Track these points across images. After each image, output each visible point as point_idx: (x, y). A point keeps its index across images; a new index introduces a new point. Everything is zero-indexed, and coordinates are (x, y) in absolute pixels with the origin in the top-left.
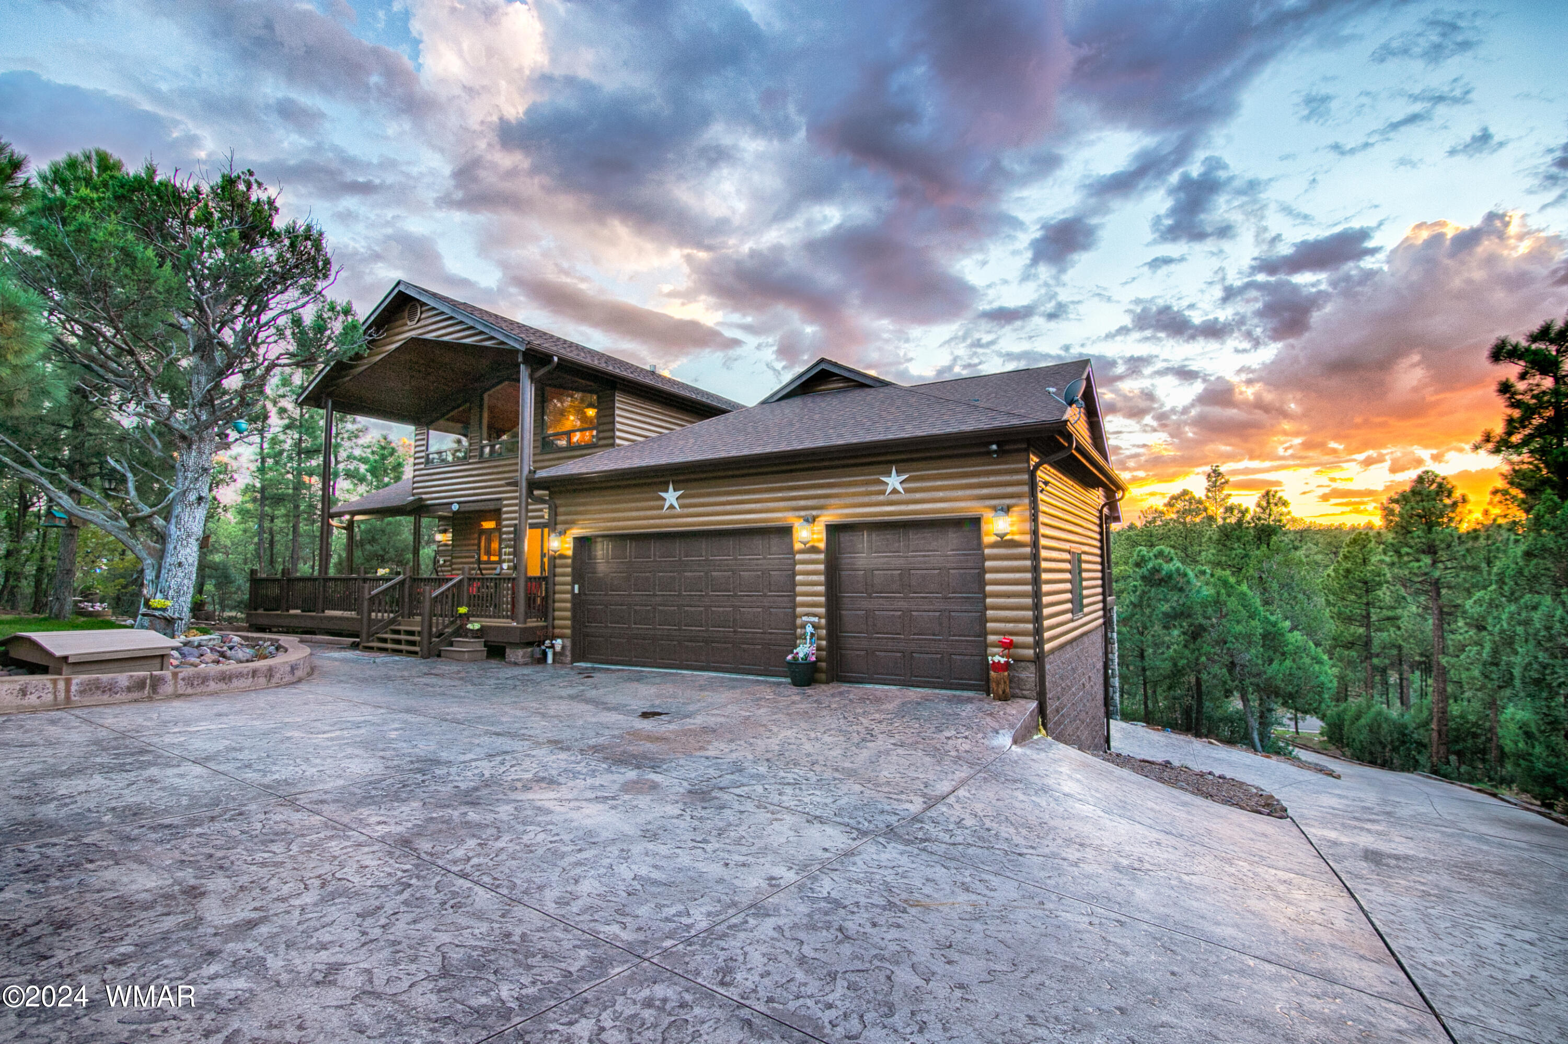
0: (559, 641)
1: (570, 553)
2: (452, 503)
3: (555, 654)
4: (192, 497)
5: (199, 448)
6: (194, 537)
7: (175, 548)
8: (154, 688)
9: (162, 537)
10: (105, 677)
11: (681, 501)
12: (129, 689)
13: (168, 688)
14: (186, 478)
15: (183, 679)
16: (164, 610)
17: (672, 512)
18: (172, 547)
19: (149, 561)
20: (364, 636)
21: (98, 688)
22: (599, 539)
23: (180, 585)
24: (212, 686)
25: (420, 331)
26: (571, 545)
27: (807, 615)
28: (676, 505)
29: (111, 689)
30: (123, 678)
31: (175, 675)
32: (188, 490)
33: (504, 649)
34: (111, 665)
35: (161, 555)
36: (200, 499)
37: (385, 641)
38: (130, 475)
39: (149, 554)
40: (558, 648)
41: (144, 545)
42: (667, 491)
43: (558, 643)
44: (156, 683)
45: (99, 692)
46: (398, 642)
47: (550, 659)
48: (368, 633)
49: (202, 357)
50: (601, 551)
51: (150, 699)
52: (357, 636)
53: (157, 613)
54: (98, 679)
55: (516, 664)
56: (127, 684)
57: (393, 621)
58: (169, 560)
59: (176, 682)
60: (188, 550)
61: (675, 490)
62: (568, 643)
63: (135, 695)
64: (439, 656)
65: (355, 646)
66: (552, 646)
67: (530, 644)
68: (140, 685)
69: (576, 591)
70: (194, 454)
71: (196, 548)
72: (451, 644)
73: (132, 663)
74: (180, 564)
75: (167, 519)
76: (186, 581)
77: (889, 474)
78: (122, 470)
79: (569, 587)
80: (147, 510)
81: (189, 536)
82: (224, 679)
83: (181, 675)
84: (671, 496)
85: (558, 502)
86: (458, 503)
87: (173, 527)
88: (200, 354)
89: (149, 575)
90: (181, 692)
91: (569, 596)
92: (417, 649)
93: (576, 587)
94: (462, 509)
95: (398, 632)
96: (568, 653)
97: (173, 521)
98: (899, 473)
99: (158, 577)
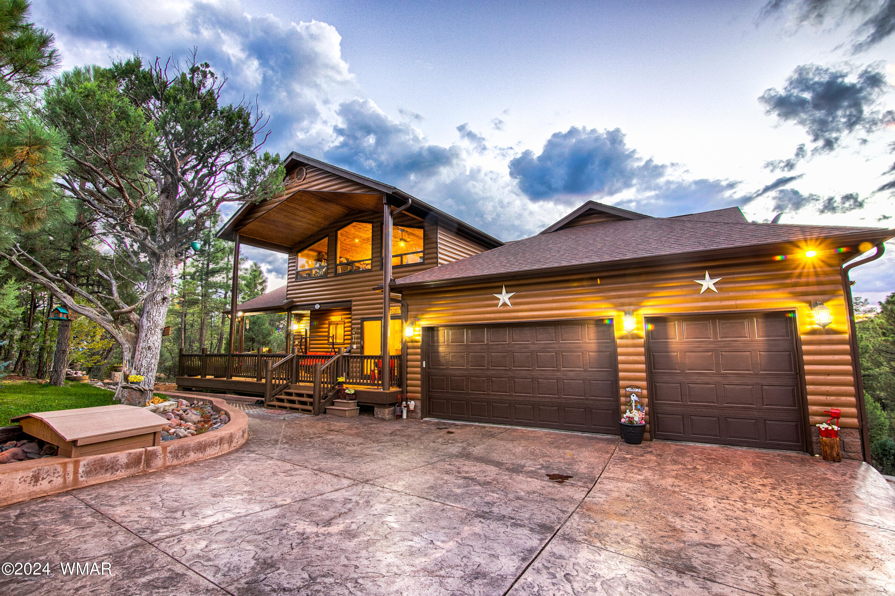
0: (413, 402)
1: (419, 338)
2: (315, 304)
3: (408, 411)
4: (159, 298)
5: (164, 262)
6: (159, 327)
7: (146, 335)
8: (148, 464)
9: (138, 328)
10: (108, 456)
11: (512, 301)
12: (128, 466)
13: (159, 462)
14: (155, 284)
15: (170, 453)
16: (138, 383)
17: (506, 308)
18: (144, 335)
19: (127, 346)
20: (268, 397)
21: (101, 467)
22: (441, 328)
23: (150, 364)
24: (193, 456)
25: (305, 186)
26: (421, 333)
27: (632, 387)
28: (508, 303)
29: (112, 467)
30: (122, 456)
31: (164, 449)
32: (157, 292)
33: (373, 407)
34: (113, 445)
35: (135, 341)
36: (164, 299)
37: (282, 400)
38: (113, 282)
39: (127, 340)
40: (412, 407)
41: (124, 333)
42: (501, 293)
43: (412, 404)
44: (150, 457)
45: (103, 471)
46: (293, 402)
47: (405, 416)
48: (270, 394)
49: (167, 197)
50: (443, 336)
51: (145, 475)
52: (263, 397)
53: (134, 386)
54: (102, 459)
55: (383, 420)
56: (126, 461)
57: (287, 386)
58: (142, 345)
59: (165, 455)
60: (155, 337)
61: (507, 292)
62: (419, 403)
63: (132, 471)
64: (325, 413)
65: (260, 404)
66: (407, 406)
67: (393, 405)
68: (135, 461)
69: (424, 366)
70: (161, 266)
71: (160, 336)
72: (333, 404)
73: (130, 441)
74: (149, 348)
75: (141, 315)
76: (153, 361)
77: (703, 277)
78: (108, 278)
79: (419, 363)
80: (127, 308)
81: (156, 327)
82: (200, 449)
83: (169, 449)
84: (504, 297)
85: (409, 302)
86: (319, 304)
87: (145, 320)
88: (166, 194)
89: (127, 356)
90: (168, 464)
91: (419, 369)
92: (310, 408)
93: (424, 362)
94: (322, 308)
95: (290, 394)
96: (419, 411)
97: (145, 315)
98: (712, 277)
99: (133, 357)
